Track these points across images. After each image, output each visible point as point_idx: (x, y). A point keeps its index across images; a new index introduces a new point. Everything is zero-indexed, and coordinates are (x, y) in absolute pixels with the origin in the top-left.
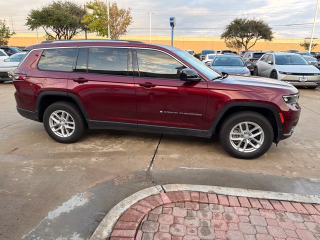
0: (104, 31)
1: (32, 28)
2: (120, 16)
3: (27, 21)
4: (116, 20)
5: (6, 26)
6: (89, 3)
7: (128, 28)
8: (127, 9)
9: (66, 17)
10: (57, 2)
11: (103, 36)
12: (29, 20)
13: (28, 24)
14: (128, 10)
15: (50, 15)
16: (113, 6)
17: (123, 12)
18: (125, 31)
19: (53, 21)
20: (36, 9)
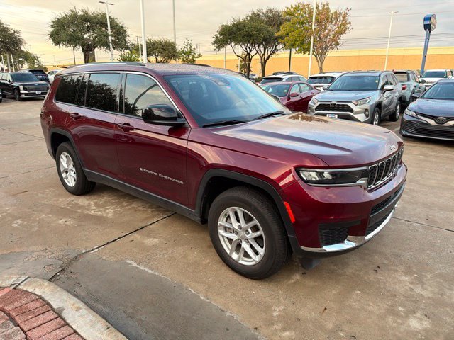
0: (305, 46)
1: (219, 47)
2: (332, 22)
3: (214, 39)
4: (325, 29)
5: (193, 47)
6: (290, 8)
7: (343, 38)
8: (344, 10)
9: (259, 30)
10: (256, 11)
11: (304, 53)
12: (217, 37)
13: (215, 42)
14: (346, 11)
15: (239, 30)
16: (323, 8)
17: (337, 15)
18: (337, 44)
19: (243, 37)
20: (225, 24)
